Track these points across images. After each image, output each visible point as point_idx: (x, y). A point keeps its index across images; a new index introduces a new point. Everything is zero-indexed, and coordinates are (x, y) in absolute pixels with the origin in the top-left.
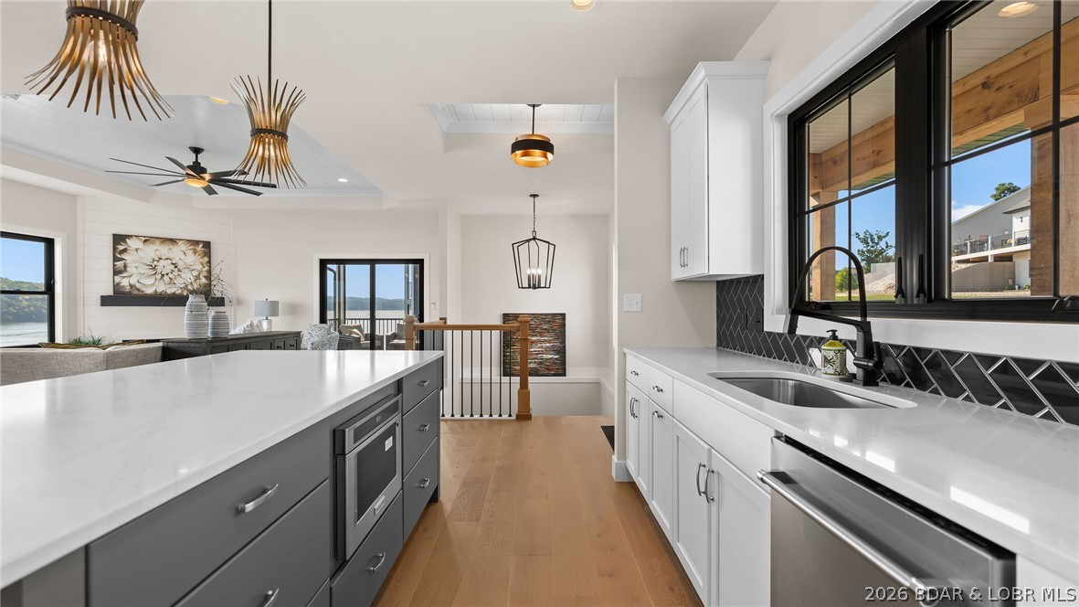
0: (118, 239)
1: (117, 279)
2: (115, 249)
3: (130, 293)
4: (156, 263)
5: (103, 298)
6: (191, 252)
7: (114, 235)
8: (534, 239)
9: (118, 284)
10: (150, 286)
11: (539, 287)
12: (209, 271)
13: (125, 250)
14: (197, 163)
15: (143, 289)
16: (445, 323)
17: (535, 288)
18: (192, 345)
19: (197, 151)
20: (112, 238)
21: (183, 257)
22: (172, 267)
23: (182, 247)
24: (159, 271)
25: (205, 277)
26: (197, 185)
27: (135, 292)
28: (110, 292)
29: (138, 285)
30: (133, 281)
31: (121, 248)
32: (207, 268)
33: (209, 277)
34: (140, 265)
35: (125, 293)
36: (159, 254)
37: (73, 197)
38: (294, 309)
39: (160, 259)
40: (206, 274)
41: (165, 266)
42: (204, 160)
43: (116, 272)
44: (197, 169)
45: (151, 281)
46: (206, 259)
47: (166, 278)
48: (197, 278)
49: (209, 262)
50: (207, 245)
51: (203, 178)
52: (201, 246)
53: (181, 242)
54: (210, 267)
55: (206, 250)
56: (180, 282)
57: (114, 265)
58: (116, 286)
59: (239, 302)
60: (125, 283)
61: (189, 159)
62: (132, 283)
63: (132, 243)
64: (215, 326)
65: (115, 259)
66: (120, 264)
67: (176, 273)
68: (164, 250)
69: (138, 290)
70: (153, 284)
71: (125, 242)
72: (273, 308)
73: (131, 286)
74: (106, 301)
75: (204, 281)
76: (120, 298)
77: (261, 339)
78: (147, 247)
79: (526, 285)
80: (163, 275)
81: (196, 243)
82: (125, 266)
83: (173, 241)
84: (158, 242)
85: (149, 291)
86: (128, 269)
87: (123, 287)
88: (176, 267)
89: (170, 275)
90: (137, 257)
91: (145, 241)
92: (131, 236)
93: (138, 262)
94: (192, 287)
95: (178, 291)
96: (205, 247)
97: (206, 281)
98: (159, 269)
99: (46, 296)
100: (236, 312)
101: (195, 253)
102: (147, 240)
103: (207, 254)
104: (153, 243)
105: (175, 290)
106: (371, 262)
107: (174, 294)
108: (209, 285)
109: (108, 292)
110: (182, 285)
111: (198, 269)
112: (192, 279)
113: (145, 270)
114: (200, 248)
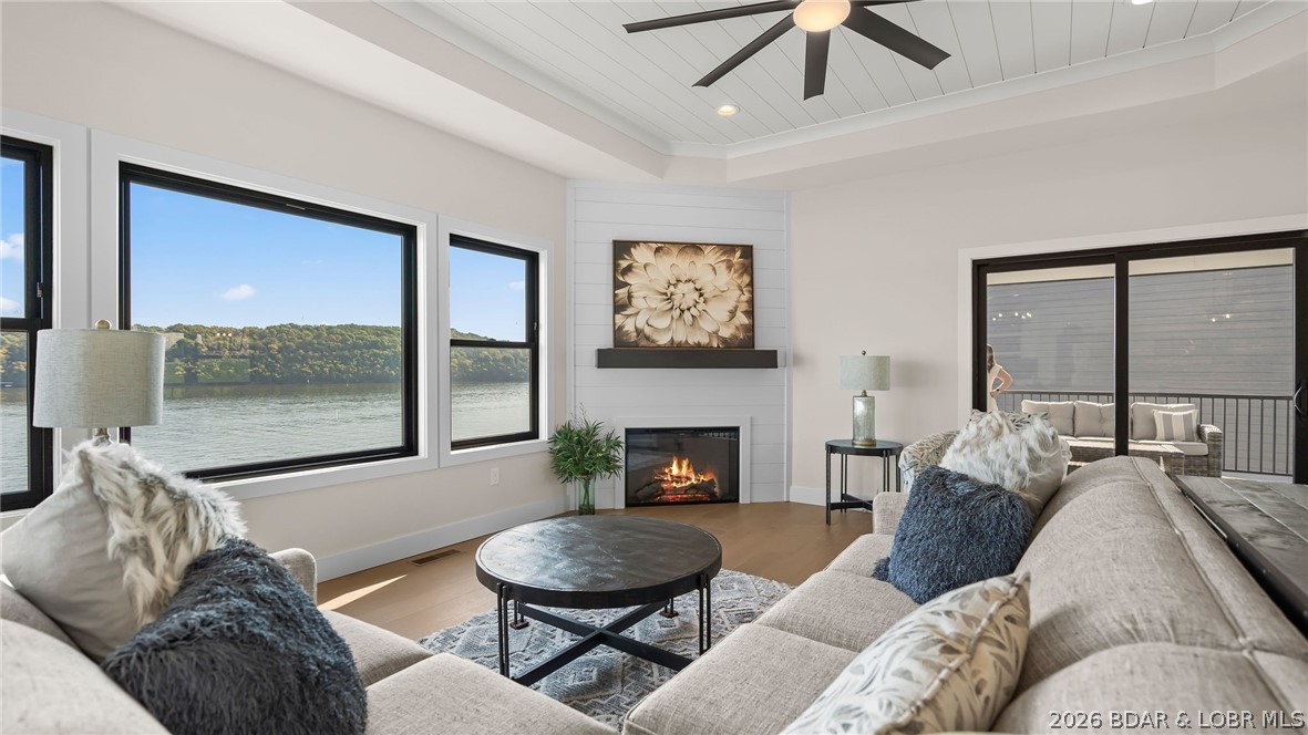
0: (622, 248)
1: (619, 319)
2: (616, 266)
3: (636, 344)
4: (672, 288)
5: (600, 352)
6: (724, 265)
7: (615, 242)
9: (621, 328)
10: (666, 331)
12: (751, 302)
13: (629, 269)
15: (655, 337)
20: (611, 247)
21: (711, 276)
22: (696, 295)
23: (711, 257)
24: (676, 303)
25: (745, 312)
27: (644, 343)
28: (608, 343)
29: (648, 330)
30: (641, 323)
31: (624, 264)
32: (747, 296)
33: (750, 313)
34: (650, 294)
35: (629, 345)
36: (676, 272)
39: (679, 281)
40: (744, 307)
41: (685, 294)
43: (619, 308)
45: (663, 323)
46: (746, 279)
47: (687, 315)
48: (733, 313)
49: (751, 284)
50: (747, 251)
52: (738, 254)
53: (710, 248)
54: (752, 293)
55: (746, 262)
56: (707, 325)
57: (615, 295)
58: (618, 332)
59: (798, 360)
60: (629, 326)
62: (640, 326)
63: (641, 255)
65: (617, 285)
66: (622, 292)
67: (701, 306)
68: (682, 265)
69: (647, 338)
70: (669, 328)
71: (630, 254)
72: (880, 373)
73: (639, 332)
74: (605, 359)
75: (742, 319)
76: (624, 353)
78: (659, 259)
80: (683, 311)
81: (728, 249)
82: (630, 297)
83: (696, 248)
84: (675, 250)
85: (663, 340)
86: (634, 301)
87: (627, 333)
88: (701, 295)
89: (693, 311)
90: (650, 274)
91: (657, 250)
92: (638, 243)
93: (649, 289)
94: (726, 333)
95: (704, 340)
96: (744, 257)
97: (746, 321)
98: (677, 300)
99: (527, 351)
100: (790, 381)
101: (729, 267)
102: (660, 248)
103: (748, 269)
104: (668, 253)
105: (699, 338)
106: (1120, 257)
107: (699, 345)
108: (751, 329)
109: (607, 342)
110: (711, 328)
111: (735, 297)
112: (726, 316)
113: (658, 303)
114: (737, 258)
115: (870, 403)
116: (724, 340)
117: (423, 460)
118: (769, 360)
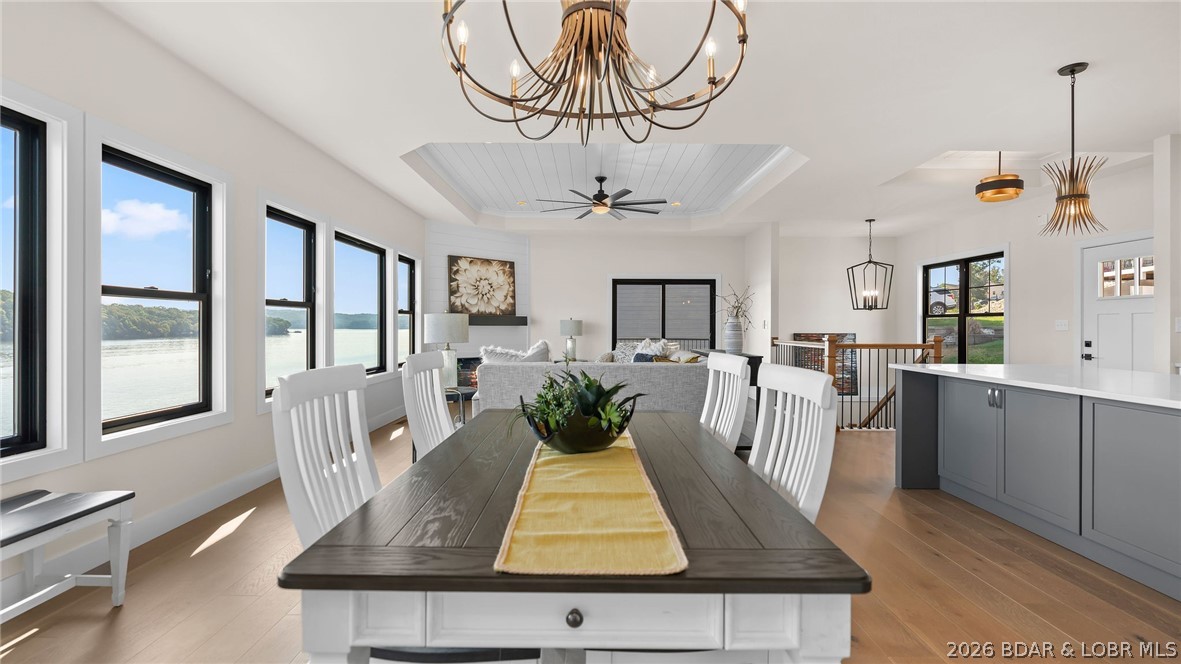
0: (453, 260)
1: (452, 299)
2: (450, 270)
3: (461, 313)
4: (478, 283)
6: (501, 272)
7: (449, 256)
8: (870, 262)
9: (454, 303)
10: (475, 306)
11: (876, 308)
12: (514, 291)
13: (457, 271)
14: (601, 191)
15: (471, 309)
17: (870, 308)
19: (601, 180)
20: (448, 259)
21: (496, 277)
22: (489, 287)
23: (496, 267)
24: (480, 291)
25: (511, 297)
26: (601, 211)
27: (465, 312)
29: (467, 305)
30: (463, 301)
31: (455, 269)
32: (512, 288)
33: (513, 297)
34: (468, 286)
35: (458, 313)
36: (480, 274)
37: (424, 219)
39: (481, 279)
40: (511, 294)
41: (484, 286)
43: (452, 292)
44: (600, 197)
45: (473, 301)
46: (511, 279)
47: (485, 297)
48: (506, 297)
49: (514, 282)
50: (512, 265)
51: (605, 205)
52: (508, 266)
53: (495, 262)
54: (514, 286)
55: (511, 270)
56: (495, 303)
57: (450, 286)
58: (452, 306)
59: (533, 322)
60: (458, 303)
63: (463, 264)
65: (451, 280)
66: (454, 284)
67: (491, 293)
68: (482, 271)
69: (467, 309)
70: (477, 304)
71: (457, 263)
72: (578, 327)
73: (463, 306)
75: (510, 300)
78: (471, 267)
79: (861, 305)
80: (483, 295)
81: (503, 263)
82: (458, 287)
83: (488, 262)
84: (479, 262)
85: (474, 311)
86: (459, 289)
87: (457, 307)
88: (491, 287)
89: (488, 295)
90: (468, 274)
91: (471, 262)
92: (461, 257)
93: (467, 283)
94: (503, 307)
95: (493, 311)
96: (510, 267)
97: (512, 301)
98: (480, 289)
99: (409, 316)
100: (533, 332)
101: (504, 273)
103: (512, 274)
104: (476, 264)
105: (491, 310)
106: (663, 282)
107: (491, 313)
108: (514, 305)
110: (496, 304)
111: (506, 289)
112: (503, 298)
113: (471, 291)
114: (507, 268)
115: (574, 341)
116: (502, 311)
117: (391, 374)
118: (523, 321)
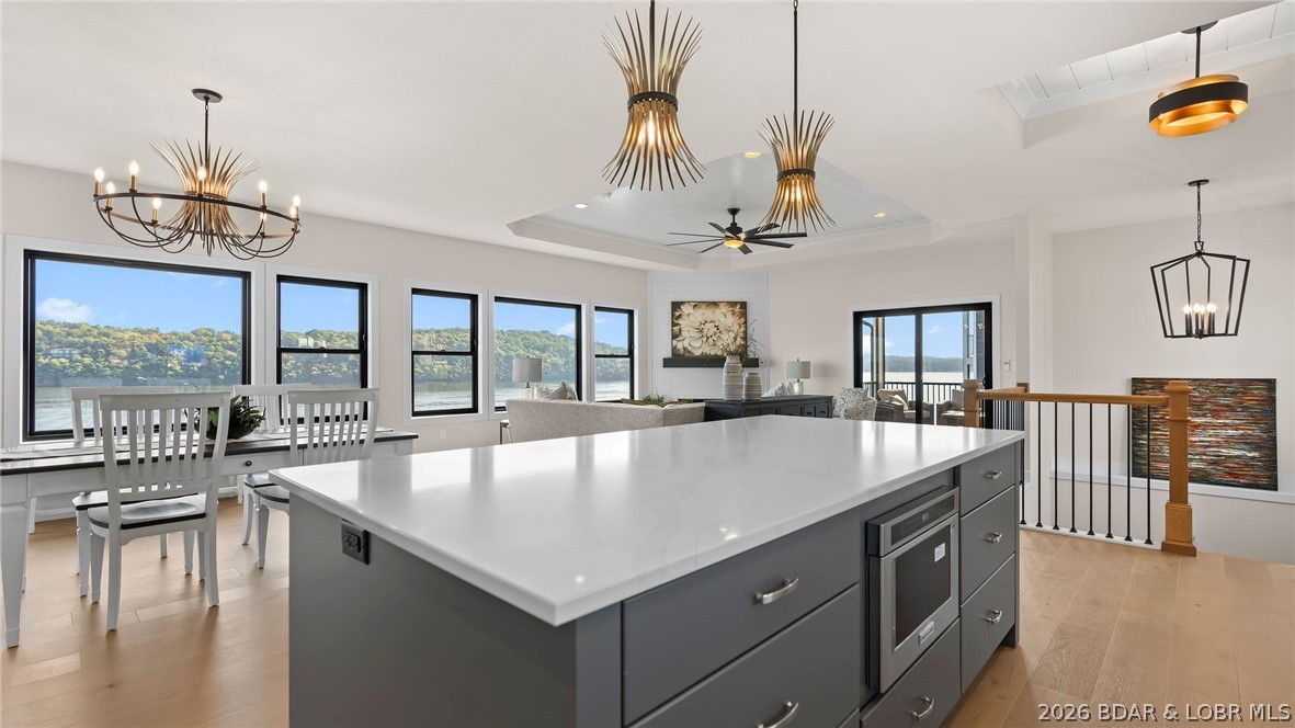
0: (676, 306)
1: (675, 343)
2: (673, 315)
3: (683, 355)
4: (702, 326)
5: (665, 359)
6: (730, 313)
7: (672, 302)
8: (1199, 254)
9: (675, 347)
11: (1211, 334)
12: (745, 332)
13: (680, 316)
14: (734, 224)
15: (693, 351)
16: (1026, 390)
17: (1200, 335)
18: (729, 406)
19: (734, 212)
20: (671, 305)
21: (722, 319)
22: (715, 329)
23: (723, 309)
24: (705, 334)
25: (742, 338)
26: (735, 245)
27: (687, 354)
29: (689, 348)
30: (686, 344)
31: (677, 314)
32: (743, 329)
33: (745, 338)
34: (691, 329)
35: (680, 356)
36: (704, 317)
37: (645, 272)
38: (827, 371)
39: (706, 322)
40: (741, 335)
41: (710, 329)
42: (741, 221)
43: (674, 337)
44: (734, 230)
45: (697, 344)
46: (743, 320)
47: (710, 340)
48: (735, 339)
49: (745, 322)
50: (744, 305)
51: (739, 239)
52: (738, 307)
53: (723, 304)
54: (746, 327)
55: (743, 311)
56: (720, 344)
57: (672, 330)
58: (674, 349)
59: (772, 363)
60: (680, 346)
61: (726, 222)
62: (685, 346)
63: (686, 309)
64: (749, 388)
65: (674, 325)
66: (676, 328)
67: (718, 335)
68: (708, 314)
69: (689, 352)
70: (700, 347)
71: (680, 309)
72: (804, 370)
73: (685, 349)
74: (668, 363)
75: (740, 341)
76: (677, 360)
77: (791, 403)
78: (695, 311)
80: (708, 338)
81: (733, 304)
82: (680, 331)
83: (715, 304)
84: (704, 306)
85: (697, 353)
86: (683, 333)
87: (679, 350)
88: (718, 329)
89: (714, 338)
90: (691, 319)
92: (685, 302)
93: (689, 326)
94: (732, 348)
95: (720, 353)
96: (742, 308)
97: (742, 342)
98: (705, 331)
99: (628, 359)
100: (768, 374)
101: (733, 314)
102: (696, 305)
103: (744, 314)
104: (700, 307)
105: (717, 352)
106: (917, 312)
107: (717, 355)
108: (745, 346)
109: (669, 354)
110: (723, 346)
111: (736, 330)
112: (731, 340)
113: (695, 334)
114: (737, 309)
115: (802, 385)
116: (730, 351)
118: (755, 363)
